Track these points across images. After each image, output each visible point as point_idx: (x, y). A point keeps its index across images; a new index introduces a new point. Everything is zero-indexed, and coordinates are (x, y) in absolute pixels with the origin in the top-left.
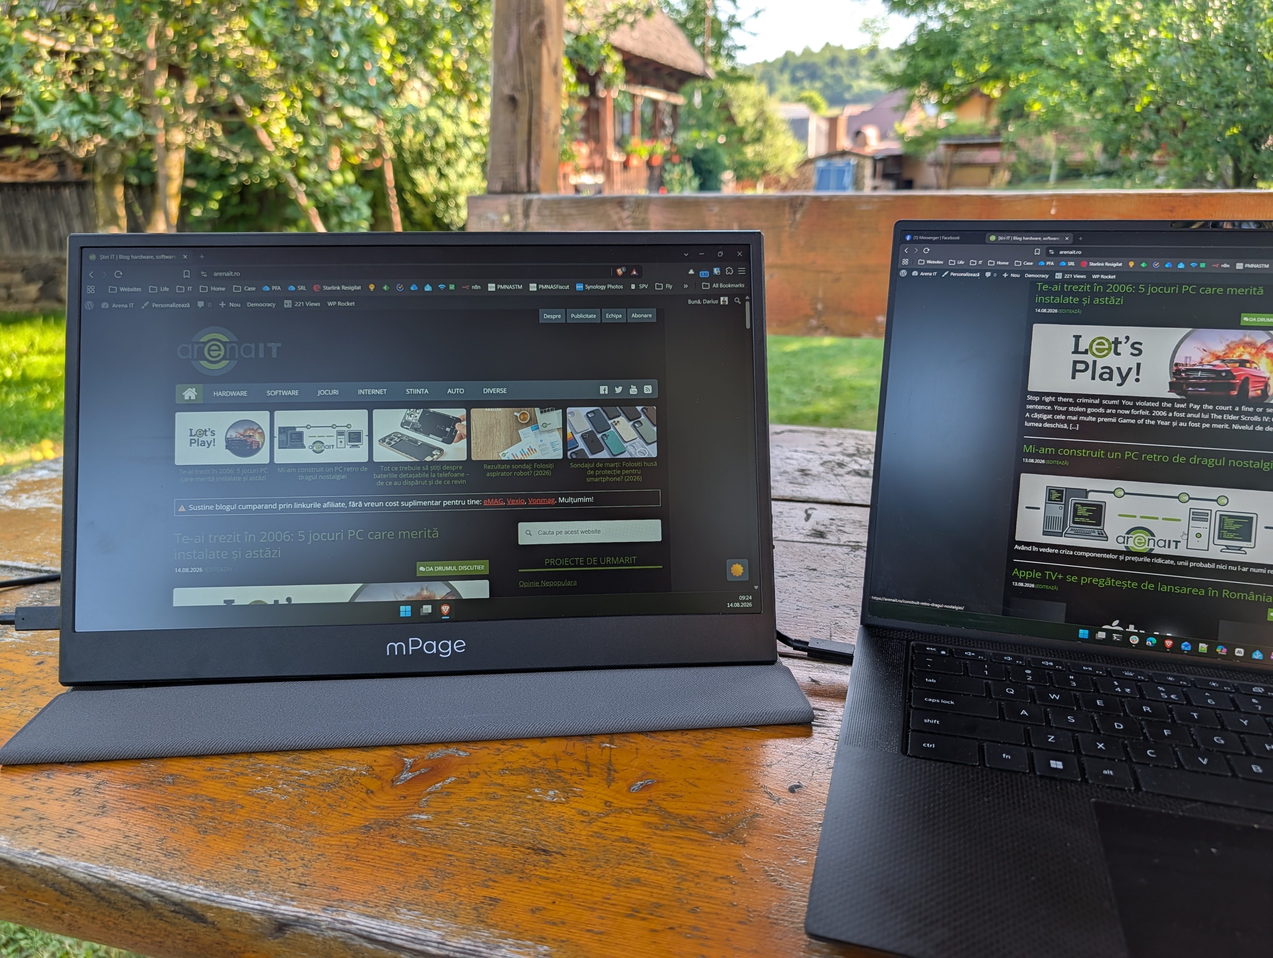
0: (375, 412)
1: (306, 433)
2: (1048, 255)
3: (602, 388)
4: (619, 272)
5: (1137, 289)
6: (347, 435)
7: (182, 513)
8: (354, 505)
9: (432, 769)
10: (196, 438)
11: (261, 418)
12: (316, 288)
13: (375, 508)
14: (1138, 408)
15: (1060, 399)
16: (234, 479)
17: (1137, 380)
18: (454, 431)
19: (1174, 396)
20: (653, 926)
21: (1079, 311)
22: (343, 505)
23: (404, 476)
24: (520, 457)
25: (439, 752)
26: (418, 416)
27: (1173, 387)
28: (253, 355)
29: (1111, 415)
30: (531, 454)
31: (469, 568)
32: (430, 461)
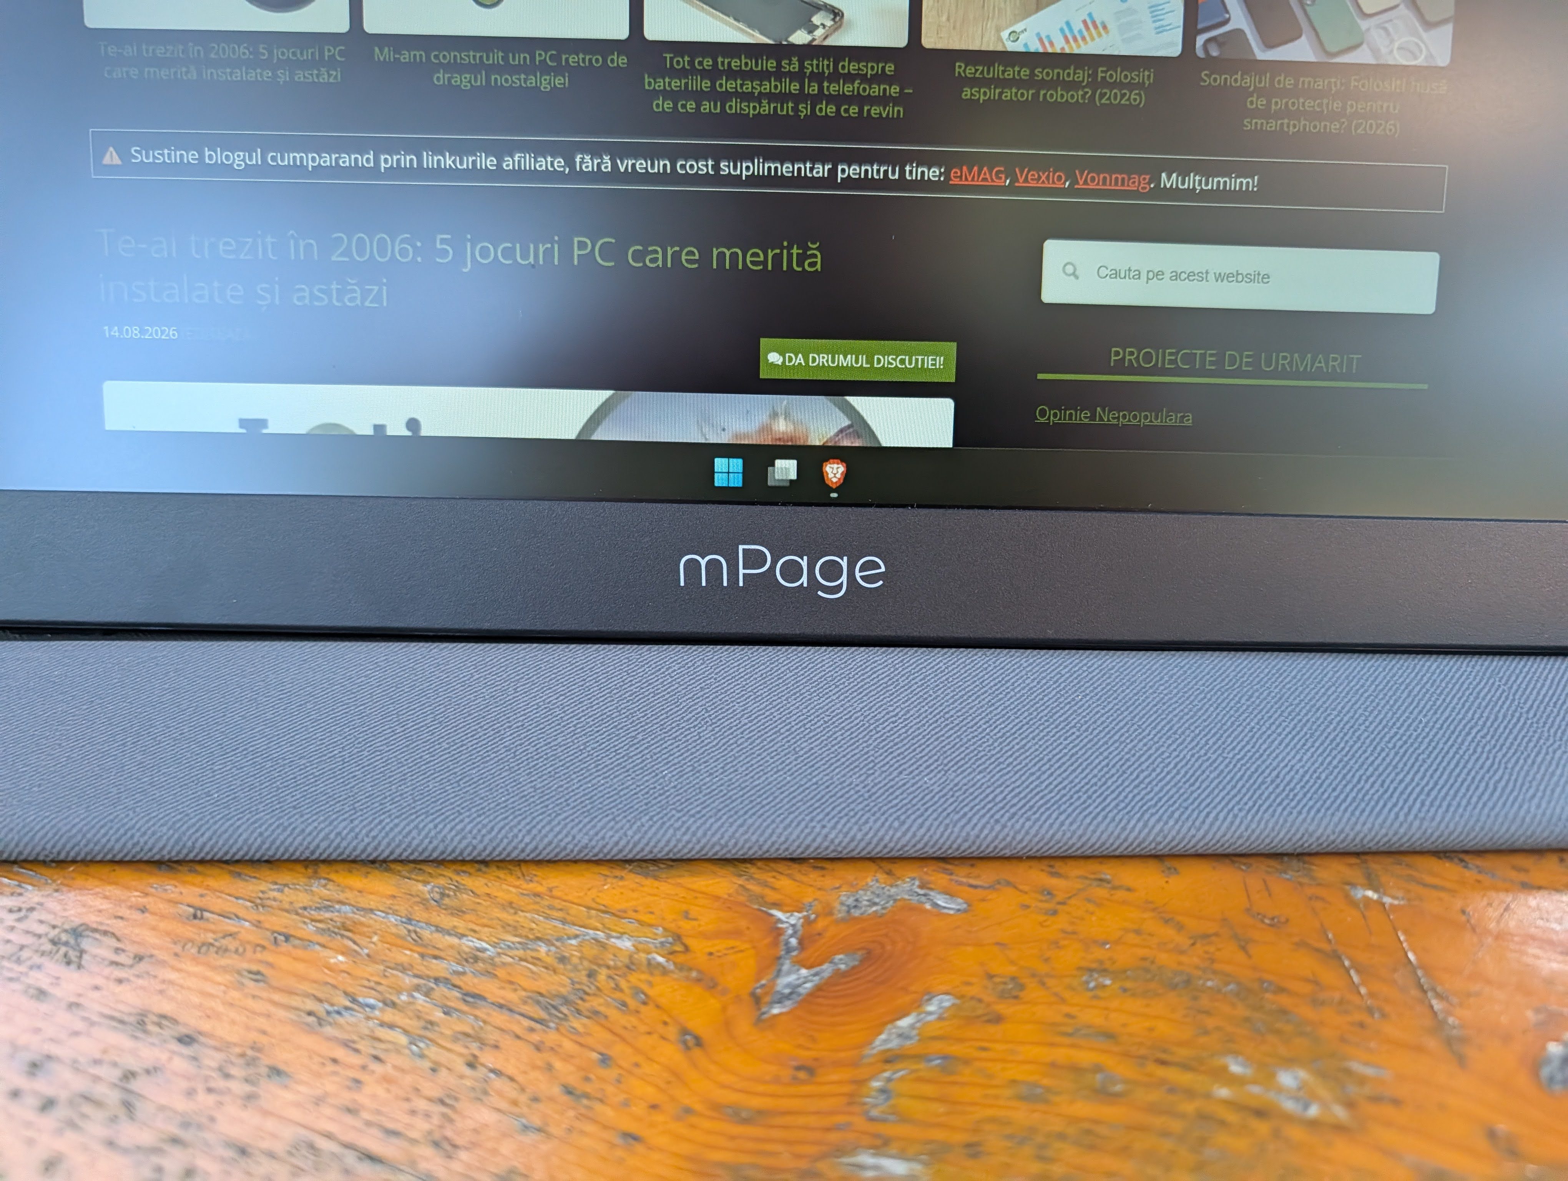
7: (112, 168)
8: (589, 164)
13: (647, 177)
16: (252, 76)
22: (559, 163)
24: (1059, 46)
25: (872, 894)
30: (1093, 39)
31: (902, 362)
32: (804, 45)
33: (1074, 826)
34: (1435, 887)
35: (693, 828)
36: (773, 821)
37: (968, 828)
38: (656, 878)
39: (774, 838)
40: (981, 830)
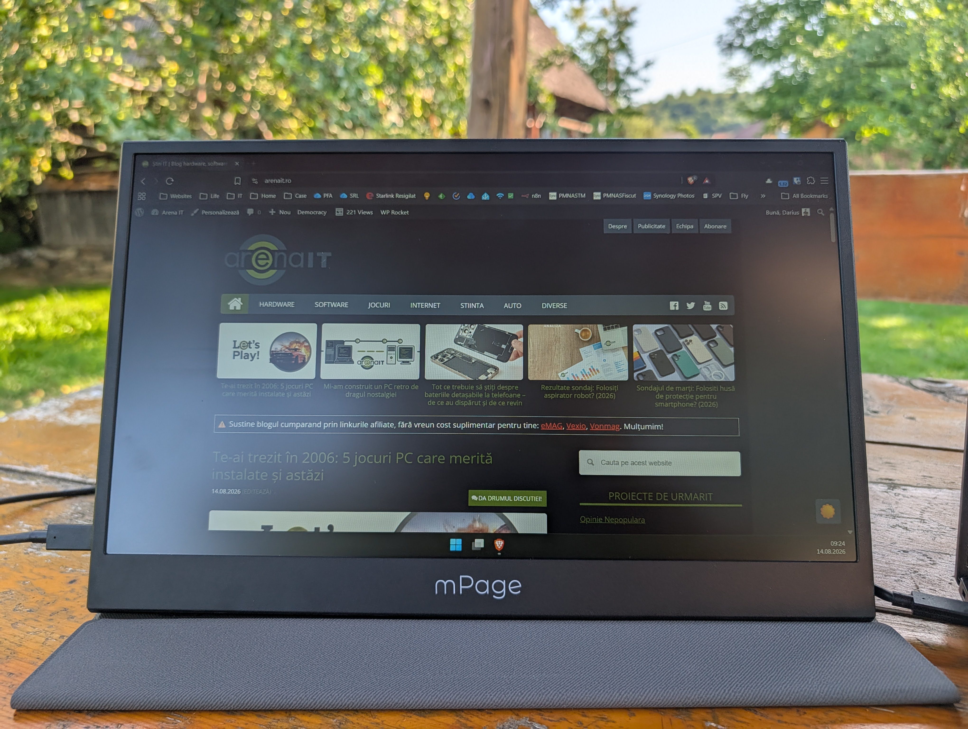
0: (428, 327)
1: (355, 347)
3: (672, 304)
4: (691, 180)
6: (397, 350)
7: (221, 429)
8: (403, 425)
10: (239, 350)
11: (308, 330)
12: (369, 196)
13: (425, 430)
16: (277, 395)
18: (510, 348)
22: (392, 425)
23: (457, 395)
24: (581, 378)
25: (510, 723)
26: (473, 332)
28: (301, 264)
30: (593, 375)
31: (525, 499)
32: (484, 380)
33: (591, 695)
34: (741, 722)
35: (439, 696)
36: (471, 693)
37: (548, 695)
38: (424, 717)
39: (471, 700)
40: (554, 697)
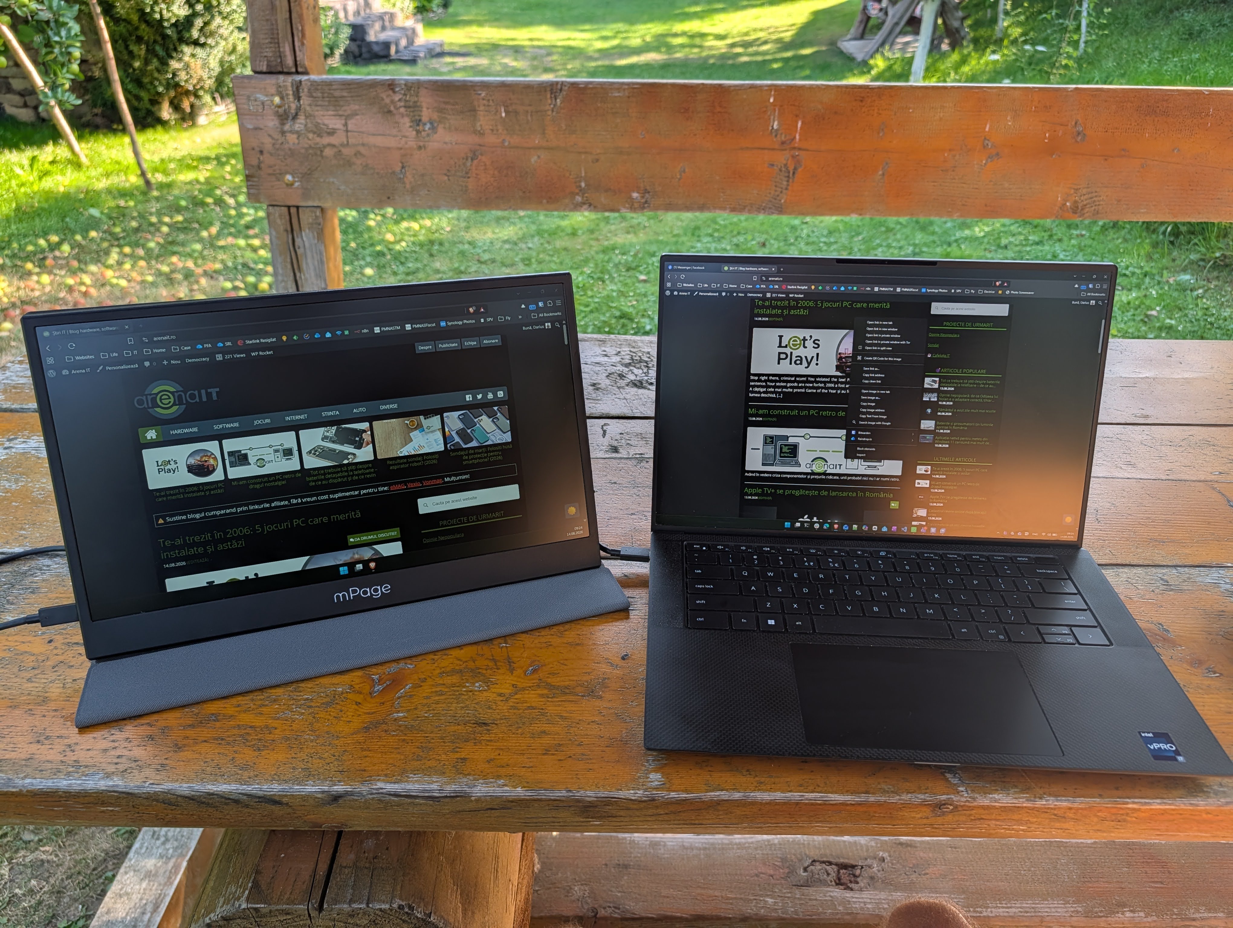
0: (300, 432)
1: (250, 454)
2: (762, 280)
3: (467, 396)
4: (471, 310)
5: (817, 304)
6: (281, 451)
7: (161, 524)
8: (294, 501)
9: (394, 681)
10: (162, 467)
11: (212, 446)
12: (240, 343)
13: (311, 502)
14: (817, 382)
15: (771, 378)
16: (199, 494)
17: (817, 364)
18: (362, 439)
19: (839, 374)
20: (559, 758)
21: (781, 319)
22: (287, 503)
23: (329, 476)
24: (413, 453)
25: (393, 668)
26: (334, 431)
27: (838, 368)
28: (197, 400)
29: (801, 388)
30: (421, 450)
31: (386, 535)
32: (347, 463)
